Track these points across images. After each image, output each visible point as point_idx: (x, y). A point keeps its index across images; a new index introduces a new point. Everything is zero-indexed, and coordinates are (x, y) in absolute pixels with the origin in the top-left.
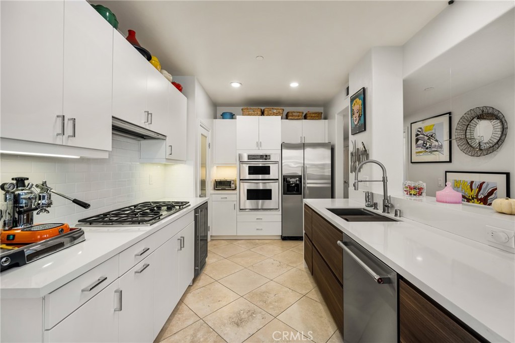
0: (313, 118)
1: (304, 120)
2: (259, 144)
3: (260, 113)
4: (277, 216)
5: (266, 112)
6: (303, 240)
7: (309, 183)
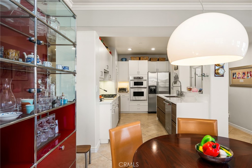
0: (161, 61)
1: (158, 61)
2: (138, 73)
3: (138, 59)
4: (146, 103)
5: (141, 59)
6: (156, 113)
7: (160, 90)
